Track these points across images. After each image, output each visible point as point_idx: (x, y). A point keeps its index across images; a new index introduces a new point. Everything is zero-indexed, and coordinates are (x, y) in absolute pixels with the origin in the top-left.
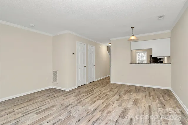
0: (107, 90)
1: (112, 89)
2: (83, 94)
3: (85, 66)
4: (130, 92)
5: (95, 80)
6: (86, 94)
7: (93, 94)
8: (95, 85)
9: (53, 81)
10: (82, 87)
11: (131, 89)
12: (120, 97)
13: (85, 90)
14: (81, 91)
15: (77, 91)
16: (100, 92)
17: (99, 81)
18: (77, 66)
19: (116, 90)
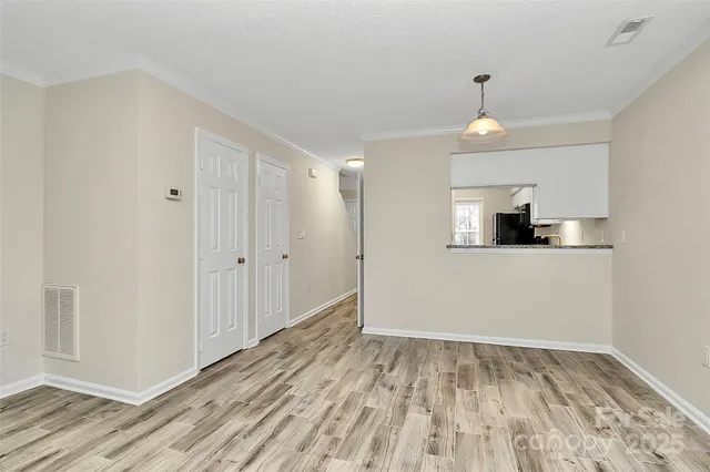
0: (361, 381)
1: (381, 367)
2: (235, 424)
3: (241, 261)
4: (464, 378)
5: (289, 324)
6: (252, 422)
7: (290, 417)
8: (290, 351)
9: (50, 345)
10: (227, 371)
11: (462, 361)
12: (437, 421)
13: (247, 387)
14: (220, 401)
15: (196, 401)
16: (324, 393)
17: (306, 325)
18: (200, 259)
19: (399, 376)
